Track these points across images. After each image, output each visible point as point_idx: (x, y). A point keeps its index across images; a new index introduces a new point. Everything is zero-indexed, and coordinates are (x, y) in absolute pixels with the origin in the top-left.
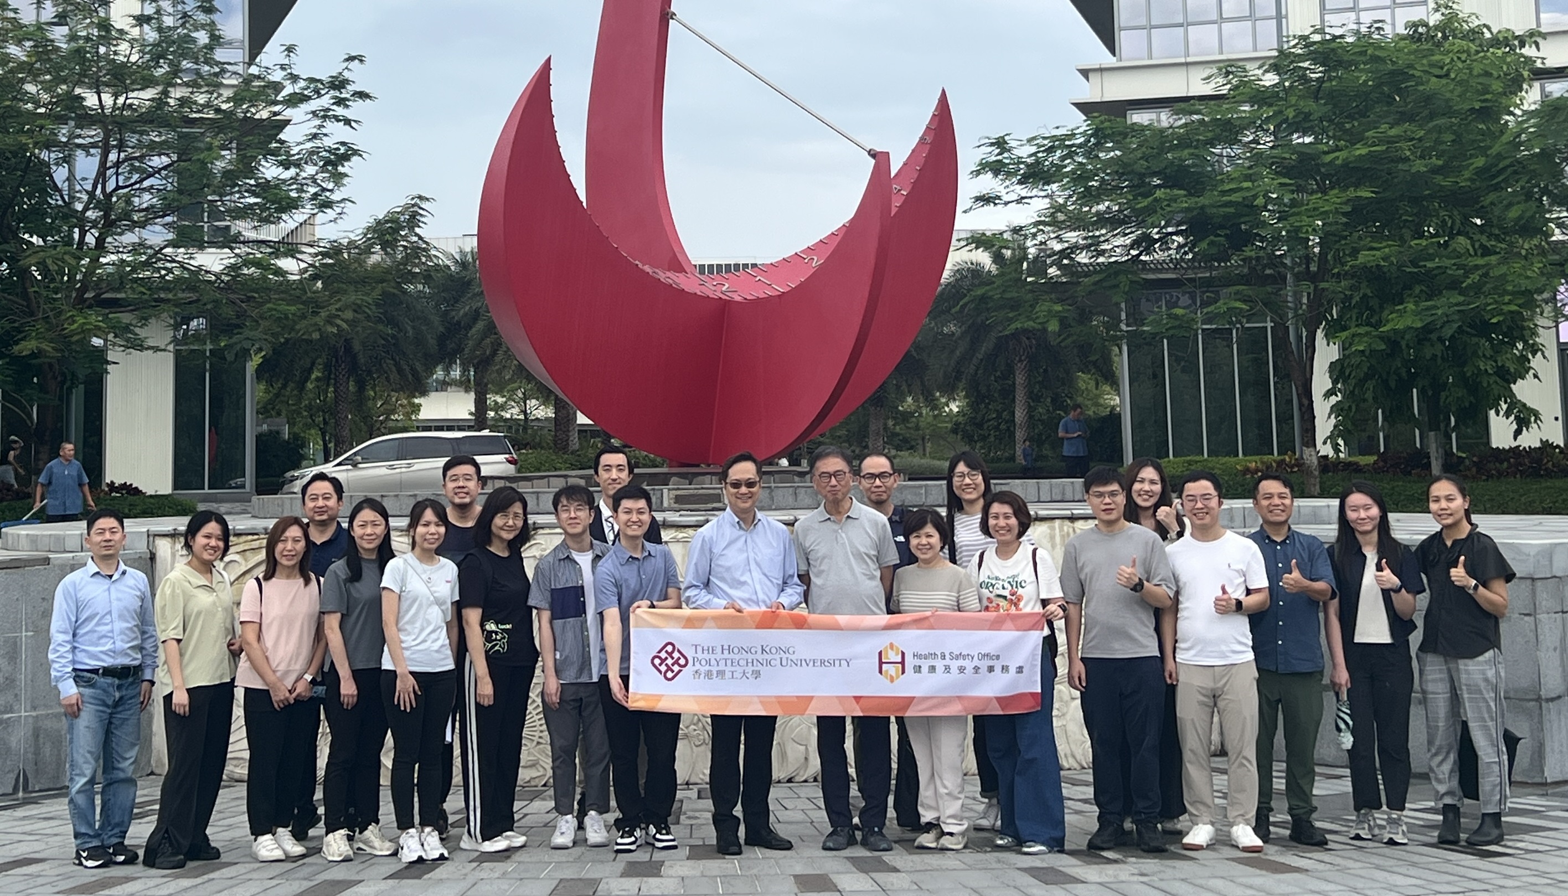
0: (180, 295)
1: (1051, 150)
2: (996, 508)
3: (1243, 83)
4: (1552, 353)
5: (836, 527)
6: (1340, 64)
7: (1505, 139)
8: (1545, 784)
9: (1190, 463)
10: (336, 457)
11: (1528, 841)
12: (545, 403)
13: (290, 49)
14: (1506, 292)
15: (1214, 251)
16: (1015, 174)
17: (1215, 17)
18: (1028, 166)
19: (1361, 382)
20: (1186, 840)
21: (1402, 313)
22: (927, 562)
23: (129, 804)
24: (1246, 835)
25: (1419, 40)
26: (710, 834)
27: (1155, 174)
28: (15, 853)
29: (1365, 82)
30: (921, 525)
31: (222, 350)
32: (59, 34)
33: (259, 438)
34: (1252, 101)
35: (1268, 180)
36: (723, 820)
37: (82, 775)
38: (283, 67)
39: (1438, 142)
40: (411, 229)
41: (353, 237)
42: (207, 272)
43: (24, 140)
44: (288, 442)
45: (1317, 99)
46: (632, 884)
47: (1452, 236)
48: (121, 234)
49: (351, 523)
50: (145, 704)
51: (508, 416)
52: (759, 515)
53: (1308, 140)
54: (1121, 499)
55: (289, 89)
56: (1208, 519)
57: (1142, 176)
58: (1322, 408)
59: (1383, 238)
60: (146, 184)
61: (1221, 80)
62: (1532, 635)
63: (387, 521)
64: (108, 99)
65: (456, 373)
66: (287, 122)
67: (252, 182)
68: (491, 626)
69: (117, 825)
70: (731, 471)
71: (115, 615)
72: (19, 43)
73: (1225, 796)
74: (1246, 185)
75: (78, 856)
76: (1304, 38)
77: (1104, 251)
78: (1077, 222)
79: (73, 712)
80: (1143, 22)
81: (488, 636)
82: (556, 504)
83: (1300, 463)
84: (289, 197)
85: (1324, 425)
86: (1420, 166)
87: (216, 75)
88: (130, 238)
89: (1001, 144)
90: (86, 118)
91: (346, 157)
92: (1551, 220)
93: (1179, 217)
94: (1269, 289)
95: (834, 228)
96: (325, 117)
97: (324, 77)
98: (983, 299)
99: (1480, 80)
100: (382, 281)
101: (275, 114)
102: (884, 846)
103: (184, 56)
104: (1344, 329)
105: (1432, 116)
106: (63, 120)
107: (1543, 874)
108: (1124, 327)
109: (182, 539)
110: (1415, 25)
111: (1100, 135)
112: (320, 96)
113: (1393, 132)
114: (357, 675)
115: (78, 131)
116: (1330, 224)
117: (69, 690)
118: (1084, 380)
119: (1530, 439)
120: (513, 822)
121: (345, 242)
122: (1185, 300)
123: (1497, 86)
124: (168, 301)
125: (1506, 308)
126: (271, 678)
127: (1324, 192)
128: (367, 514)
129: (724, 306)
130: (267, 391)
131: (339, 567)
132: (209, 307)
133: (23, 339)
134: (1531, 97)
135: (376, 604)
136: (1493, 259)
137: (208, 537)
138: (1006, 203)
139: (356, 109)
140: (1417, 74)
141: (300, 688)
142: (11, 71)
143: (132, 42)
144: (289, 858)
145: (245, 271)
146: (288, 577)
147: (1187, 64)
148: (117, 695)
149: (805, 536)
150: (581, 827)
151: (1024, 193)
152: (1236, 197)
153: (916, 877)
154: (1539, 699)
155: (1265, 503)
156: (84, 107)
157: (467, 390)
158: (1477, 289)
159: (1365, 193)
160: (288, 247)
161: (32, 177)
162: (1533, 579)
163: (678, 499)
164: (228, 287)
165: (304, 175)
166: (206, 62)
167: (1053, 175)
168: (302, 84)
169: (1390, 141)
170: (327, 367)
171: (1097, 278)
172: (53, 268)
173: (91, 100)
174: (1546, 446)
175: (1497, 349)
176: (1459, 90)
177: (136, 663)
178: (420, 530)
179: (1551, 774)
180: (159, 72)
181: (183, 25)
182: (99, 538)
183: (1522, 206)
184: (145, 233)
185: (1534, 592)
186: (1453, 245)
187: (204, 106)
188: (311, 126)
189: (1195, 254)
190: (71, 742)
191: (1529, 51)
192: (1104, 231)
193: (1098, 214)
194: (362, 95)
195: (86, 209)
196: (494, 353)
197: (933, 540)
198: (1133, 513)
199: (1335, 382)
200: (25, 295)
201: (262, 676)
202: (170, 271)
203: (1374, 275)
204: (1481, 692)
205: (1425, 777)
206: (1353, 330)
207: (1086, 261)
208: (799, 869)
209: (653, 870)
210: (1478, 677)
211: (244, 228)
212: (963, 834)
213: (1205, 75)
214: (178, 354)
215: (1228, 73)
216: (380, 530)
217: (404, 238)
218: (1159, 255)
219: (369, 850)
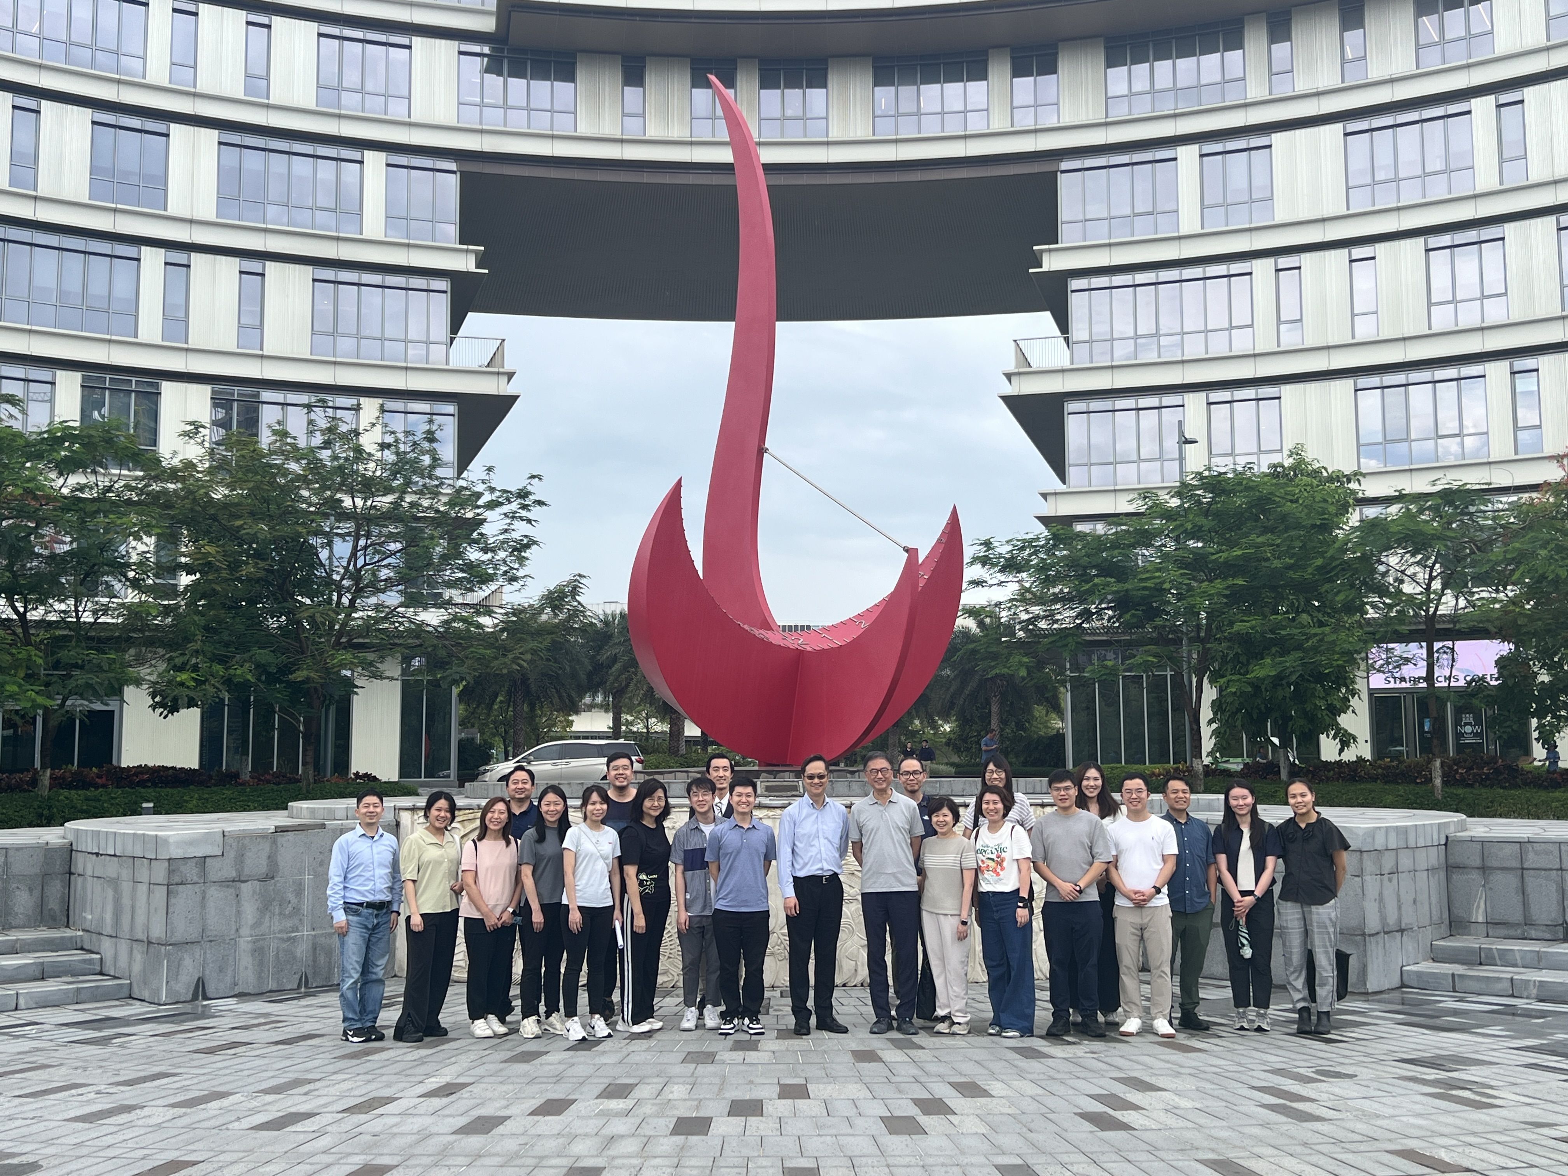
0: (410, 641)
1: (1022, 549)
2: (988, 796)
3: (1157, 505)
4: (1365, 696)
5: (881, 808)
6: (1224, 492)
7: (1336, 546)
8: (1367, 993)
9: (1112, 769)
10: (514, 757)
11: (1357, 1033)
12: (662, 721)
13: (490, 469)
14: (1335, 652)
15: (1134, 620)
16: (996, 565)
17: (1135, 458)
18: (1006, 559)
19: (1233, 714)
20: (1122, 1029)
21: (1263, 666)
22: (944, 834)
23: (379, 997)
24: (1163, 1026)
25: (1278, 476)
26: (791, 1021)
27: (1094, 567)
28: (301, 1030)
29: (1240, 505)
30: (938, 808)
31: (437, 680)
32: (325, 455)
33: (462, 744)
34: (1162, 517)
35: (1174, 573)
36: (799, 1011)
37: (351, 977)
38: (483, 482)
39: (1290, 547)
40: (574, 598)
41: (532, 602)
42: (428, 625)
43: (300, 529)
44: (480, 746)
45: (1206, 516)
46: (738, 1056)
47: (1298, 613)
48: (368, 597)
49: (540, 802)
50: (392, 930)
51: (635, 729)
52: (827, 800)
53: (1200, 545)
54: (1074, 792)
55: (486, 498)
56: (1140, 806)
57: (1085, 568)
58: (1206, 731)
59: (1251, 614)
60: (385, 562)
61: (1141, 502)
62: (1359, 891)
63: (565, 801)
64: (359, 502)
65: (599, 699)
66: (485, 520)
67: (461, 562)
68: (643, 877)
69: (371, 1012)
70: (808, 768)
71: (376, 864)
72: (297, 461)
73: (1148, 999)
74: (1157, 574)
75: (345, 1034)
76: (1200, 473)
77: (1058, 620)
78: (1039, 600)
79: (342, 934)
80: (1085, 461)
81: (641, 883)
82: (689, 791)
83: (1190, 770)
84: (487, 574)
85: (1208, 743)
86: (1277, 564)
87: (437, 486)
88: (373, 600)
89: (987, 544)
90: (344, 515)
91: (527, 546)
92: (1367, 603)
93: (1109, 597)
94: (1172, 649)
95: (877, 601)
96: (513, 517)
97: (513, 489)
98: (974, 652)
99: (1321, 505)
100: (552, 633)
101: (478, 515)
102: (913, 1031)
103: (414, 472)
104: (1223, 677)
105: (1286, 530)
106: (326, 516)
107: (1368, 1055)
108: (1068, 672)
109: (422, 813)
110: (1275, 466)
111: (1057, 539)
112: (510, 502)
113: (1260, 540)
114: (544, 907)
115: (337, 524)
116: (1216, 603)
117: (340, 917)
118: (1039, 711)
119: (1349, 755)
120: (653, 1011)
121: (526, 605)
122: (1110, 655)
123: (1332, 509)
124: (400, 645)
125: (1335, 663)
126: (485, 909)
127: (1211, 581)
128: (551, 797)
129: (799, 655)
130: (466, 710)
131: (531, 832)
132: (429, 649)
133: (298, 669)
134: (1354, 518)
135: (559, 858)
136: (1327, 629)
137: (439, 810)
138: (991, 586)
139: (535, 513)
140: (1277, 499)
141: (505, 917)
142: (292, 481)
143: (376, 461)
144: (496, 1036)
145: (455, 625)
146: (495, 839)
147: (1115, 491)
148: (375, 921)
149: (859, 816)
150: (701, 1014)
151: (1003, 579)
152: (1149, 584)
153: (937, 1053)
154: (1364, 935)
155: (1173, 796)
156: (342, 508)
157: (607, 711)
158: (1315, 650)
159: (1240, 582)
160: (484, 608)
161: (304, 556)
162: (1361, 852)
163: (768, 789)
164: (441, 636)
165: (497, 558)
166: (430, 478)
167: (1023, 567)
168: (498, 494)
169: (1258, 546)
170: (509, 693)
171: (1052, 639)
172: (319, 619)
173: (347, 502)
174: (1360, 760)
175: (1328, 692)
176: (1306, 510)
177: (388, 899)
178: (590, 807)
179: (1371, 986)
180: (396, 483)
181: (413, 451)
182: (365, 810)
183: (1346, 593)
184: (382, 596)
185: (1361, 861)
186: (1299, 620)
187: (427, 508)
188: (504, 523)
189: (1121, 624)
190: (342, 953)
191: (1353, 486)
192: (1058, 606)
193: (1054, 594)
194: (540, 503)
195: (342, 579)
196: (627, 686)
197: (947, 819)
198: (1082, 802)
199: (1215, 714)
200: (298, 639)
201: (478, 909)
202: (401, 623)
203: (1244, 640)
204: (1326, 927)
205: (1283, 987)
206: (1229, 677)
207: (1044, 627)
208: (855, 1046)
209: (752, 1046)
210: (1325, 917)
211: (455, 595)
212: (967, 1023)
213: (1130, 498)
214: (403, 681)
215: (1145, 498)
216: (560, 808)
217: (568, 603)
218: (1096, 624)
219: (552, 1031)
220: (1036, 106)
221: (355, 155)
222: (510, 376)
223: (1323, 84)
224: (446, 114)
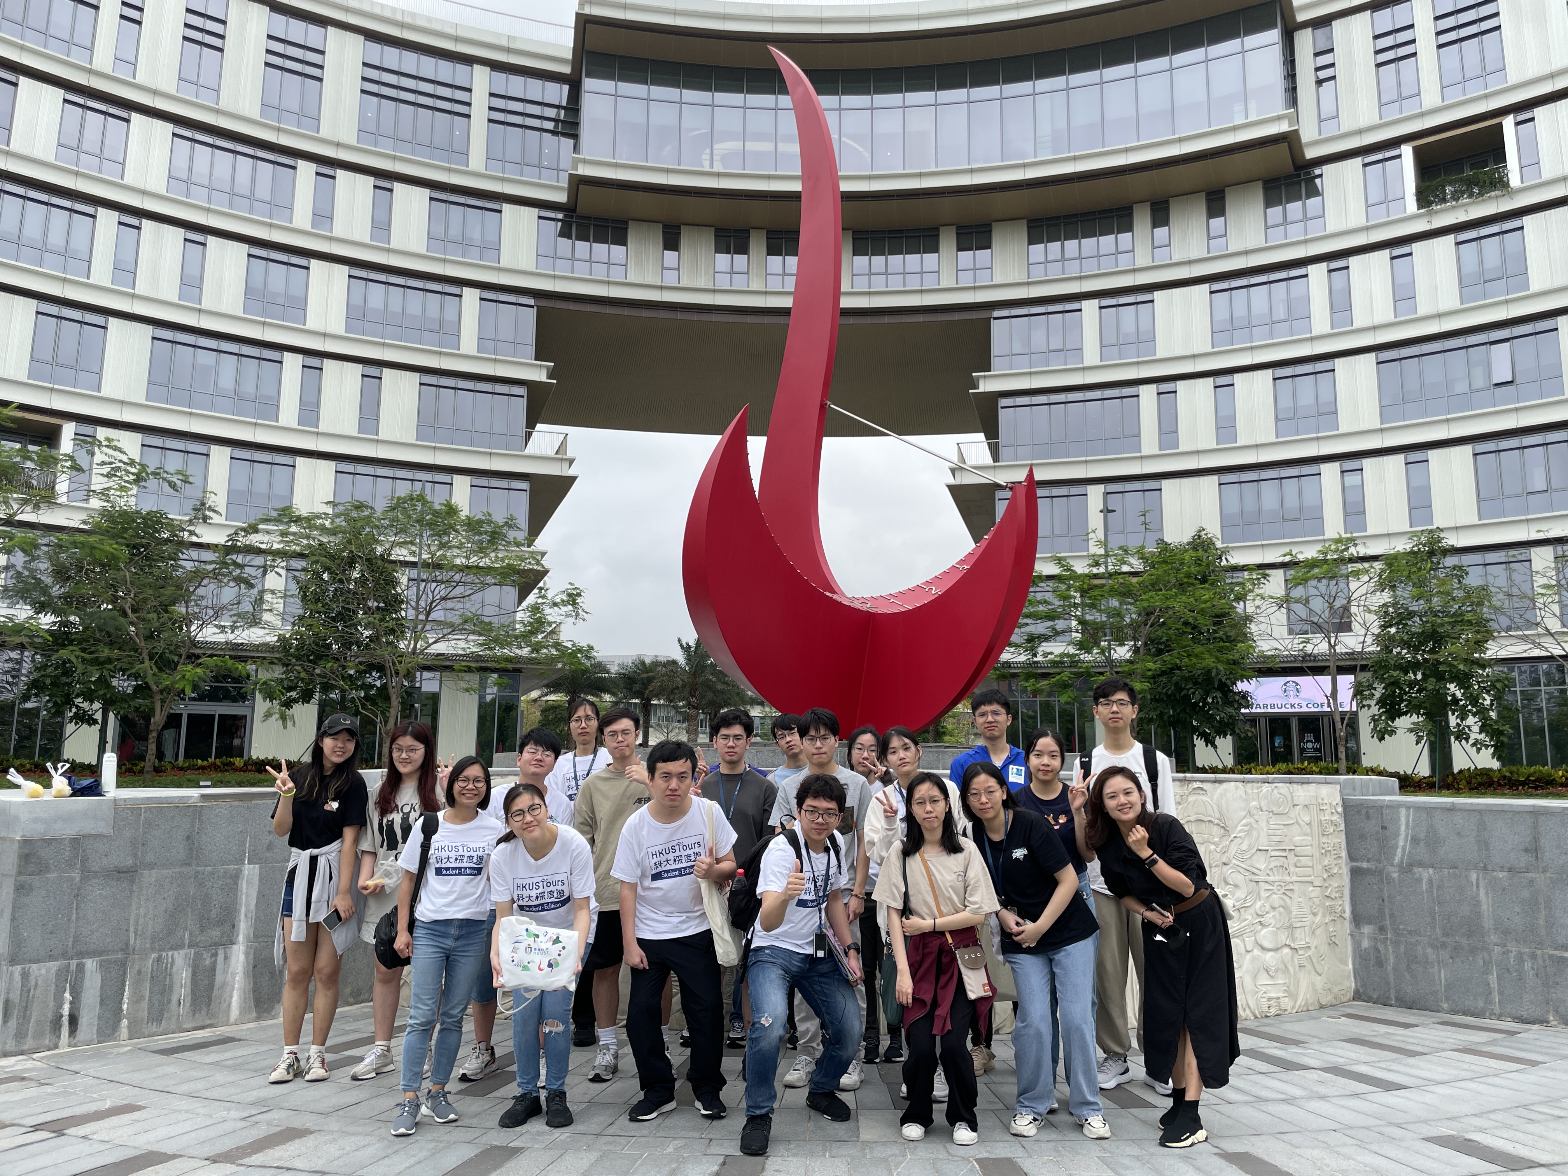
66: (548, 572)
220: (974, 269)
221: (455, 290)
222: (571, 462)
223: (1194, 255)
224: (527, 262)
